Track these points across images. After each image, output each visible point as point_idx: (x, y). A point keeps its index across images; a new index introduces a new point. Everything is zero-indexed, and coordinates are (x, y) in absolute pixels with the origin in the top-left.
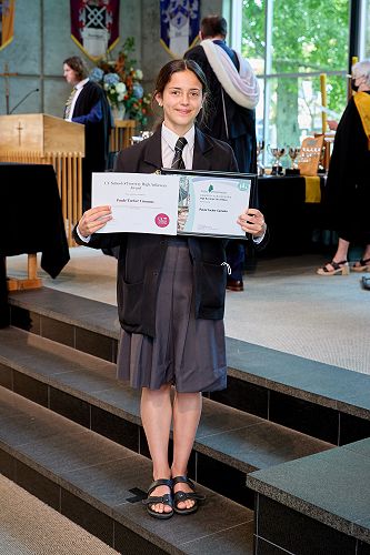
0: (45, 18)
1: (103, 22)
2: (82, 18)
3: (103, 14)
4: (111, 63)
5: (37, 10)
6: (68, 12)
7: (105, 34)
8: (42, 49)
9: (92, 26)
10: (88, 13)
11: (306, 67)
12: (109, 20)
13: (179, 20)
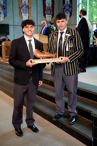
0: (38, 13)
1: (50, 13)
2: (46, 12)
3: (50, 11)
4: (52, 22)
5: (36, 11)
6: (43, 11)
7: (51, 16)
8: (37, 20)
9: (48, 14)
10: (47, 11)
11: (95, 22)
12: (52, 13)
13: (67, 12)
